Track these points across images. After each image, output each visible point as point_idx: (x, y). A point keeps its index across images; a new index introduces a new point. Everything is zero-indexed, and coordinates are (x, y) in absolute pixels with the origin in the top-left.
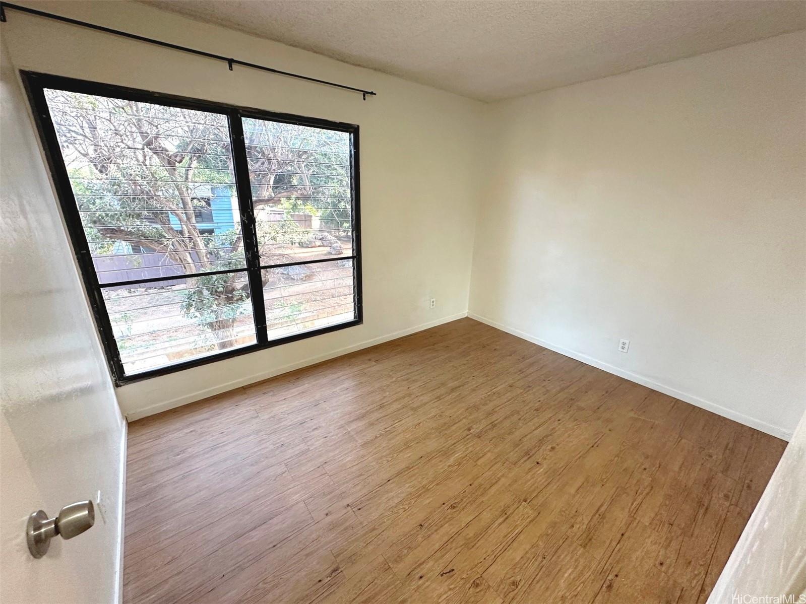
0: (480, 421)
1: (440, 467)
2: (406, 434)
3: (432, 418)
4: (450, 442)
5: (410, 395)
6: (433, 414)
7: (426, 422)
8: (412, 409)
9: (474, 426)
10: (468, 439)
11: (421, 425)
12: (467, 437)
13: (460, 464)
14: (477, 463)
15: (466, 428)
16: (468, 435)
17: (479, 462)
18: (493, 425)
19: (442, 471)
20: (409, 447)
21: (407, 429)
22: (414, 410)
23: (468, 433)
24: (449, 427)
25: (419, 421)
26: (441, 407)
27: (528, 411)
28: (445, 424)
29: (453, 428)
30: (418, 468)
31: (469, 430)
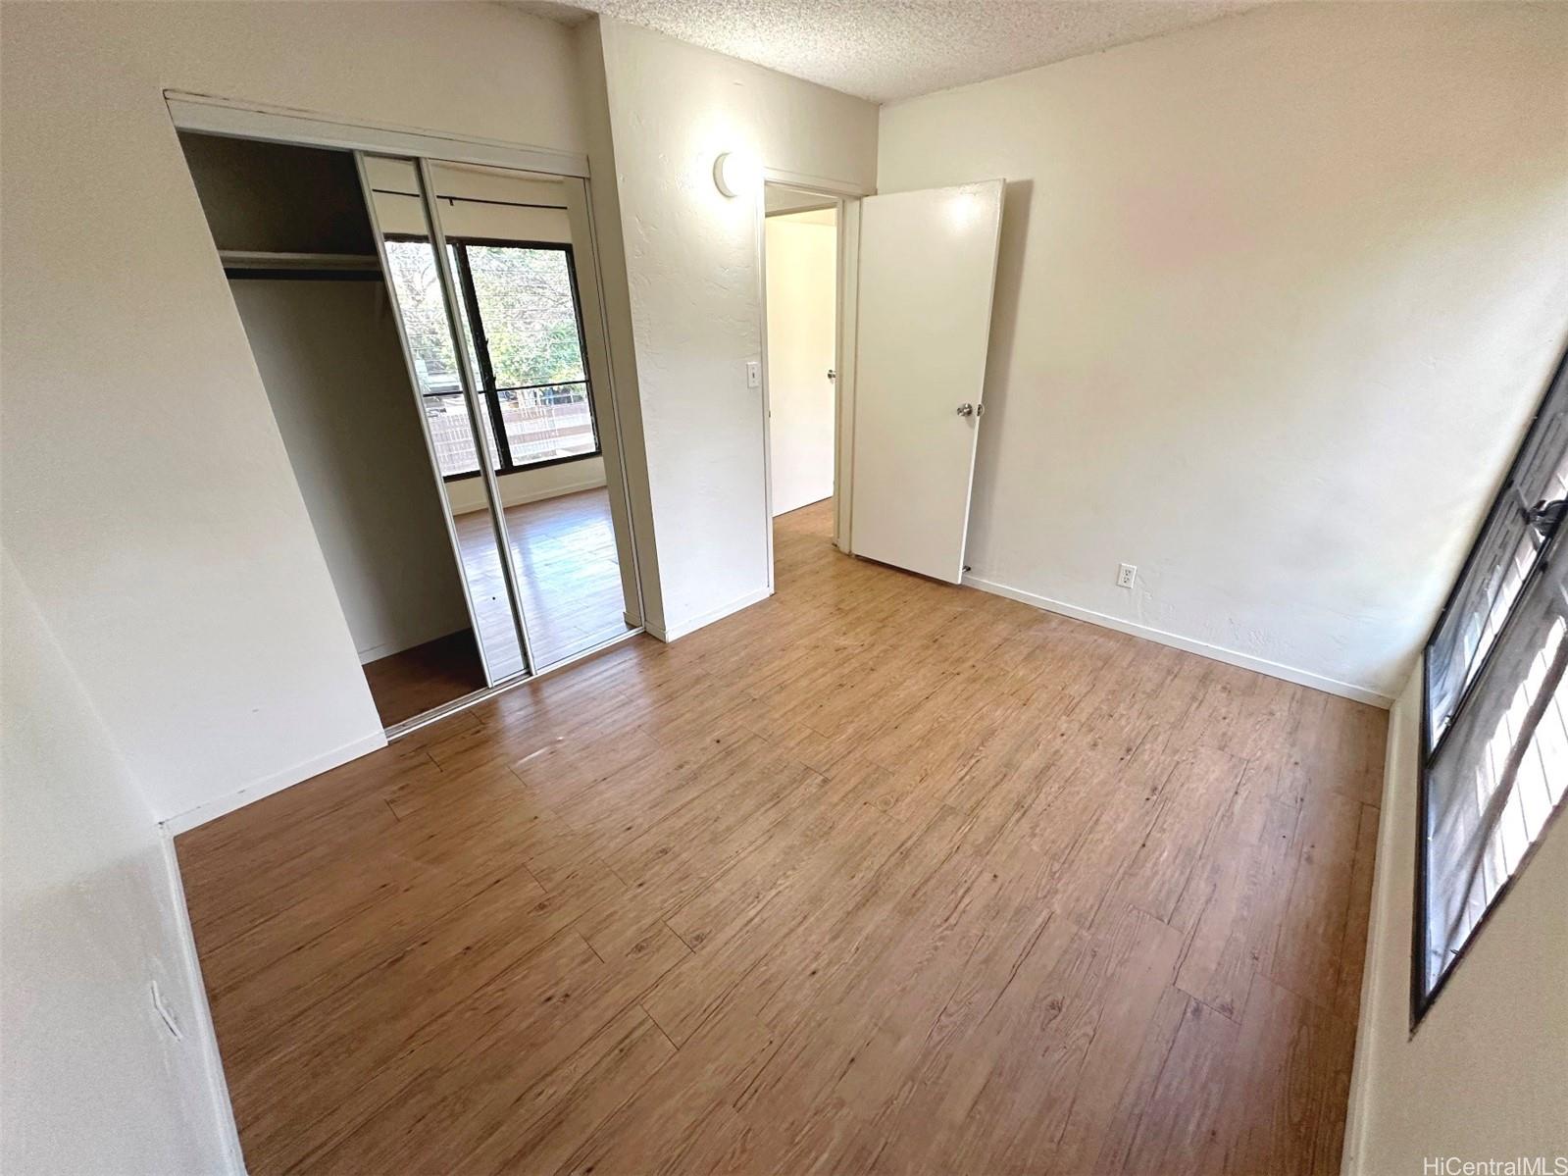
0: (803, 804)
1: (865, 719)
2: (936, 757)
3: (902, 795)
4: (857, 754)
5: (980, 852)
6: (903, 805)
7: (911, 785)
8: (952, 810)
9: (814, 791)
10: (827, 763)
11: (918, 778)
12: (828, 766)
13: (838, 727)
14: (811, 731)
15: (831, 784)
16: (827, 770)
17: (809, 731)
18: (776, 798)
19: (861, 716)
20: (923, 738)
21: (938, 766)
22: (947, 811)
23: (826, 775)
24: (864, 781)
25: (925, 784)
26: (890, 825)
27: (687, 845)
28: (872, 786)
29: (853, 782)
30: (895, 715)
31: (825, 781)
